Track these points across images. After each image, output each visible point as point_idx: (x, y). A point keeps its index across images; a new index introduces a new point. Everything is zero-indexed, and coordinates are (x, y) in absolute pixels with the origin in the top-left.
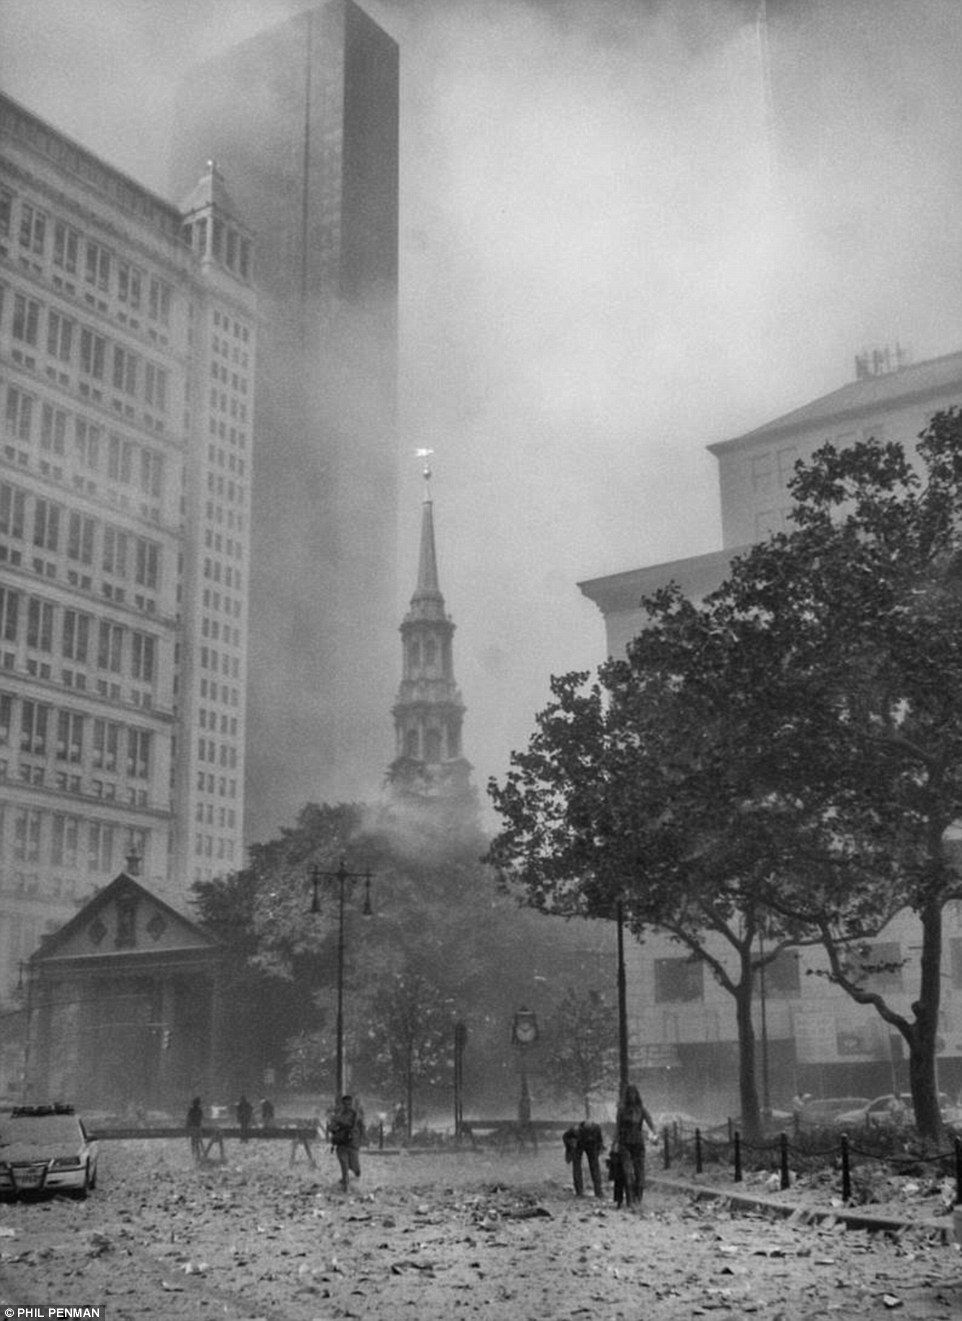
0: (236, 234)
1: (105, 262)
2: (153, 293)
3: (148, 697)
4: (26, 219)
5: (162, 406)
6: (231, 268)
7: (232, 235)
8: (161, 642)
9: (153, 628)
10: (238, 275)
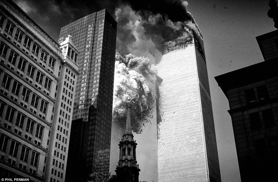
0: (74, 52)
1: (38, 50)
2: (50, 60)
3: (34, 171)
4: (17, 33)
5: (49, 89)
6: (72, 59)
7: (73, 52)
8: (41, 155)
9: (39, 150)
10: (74, 61)
